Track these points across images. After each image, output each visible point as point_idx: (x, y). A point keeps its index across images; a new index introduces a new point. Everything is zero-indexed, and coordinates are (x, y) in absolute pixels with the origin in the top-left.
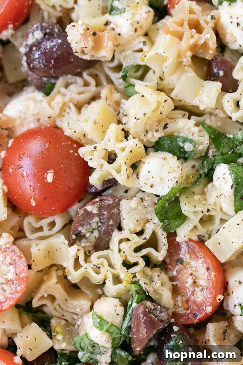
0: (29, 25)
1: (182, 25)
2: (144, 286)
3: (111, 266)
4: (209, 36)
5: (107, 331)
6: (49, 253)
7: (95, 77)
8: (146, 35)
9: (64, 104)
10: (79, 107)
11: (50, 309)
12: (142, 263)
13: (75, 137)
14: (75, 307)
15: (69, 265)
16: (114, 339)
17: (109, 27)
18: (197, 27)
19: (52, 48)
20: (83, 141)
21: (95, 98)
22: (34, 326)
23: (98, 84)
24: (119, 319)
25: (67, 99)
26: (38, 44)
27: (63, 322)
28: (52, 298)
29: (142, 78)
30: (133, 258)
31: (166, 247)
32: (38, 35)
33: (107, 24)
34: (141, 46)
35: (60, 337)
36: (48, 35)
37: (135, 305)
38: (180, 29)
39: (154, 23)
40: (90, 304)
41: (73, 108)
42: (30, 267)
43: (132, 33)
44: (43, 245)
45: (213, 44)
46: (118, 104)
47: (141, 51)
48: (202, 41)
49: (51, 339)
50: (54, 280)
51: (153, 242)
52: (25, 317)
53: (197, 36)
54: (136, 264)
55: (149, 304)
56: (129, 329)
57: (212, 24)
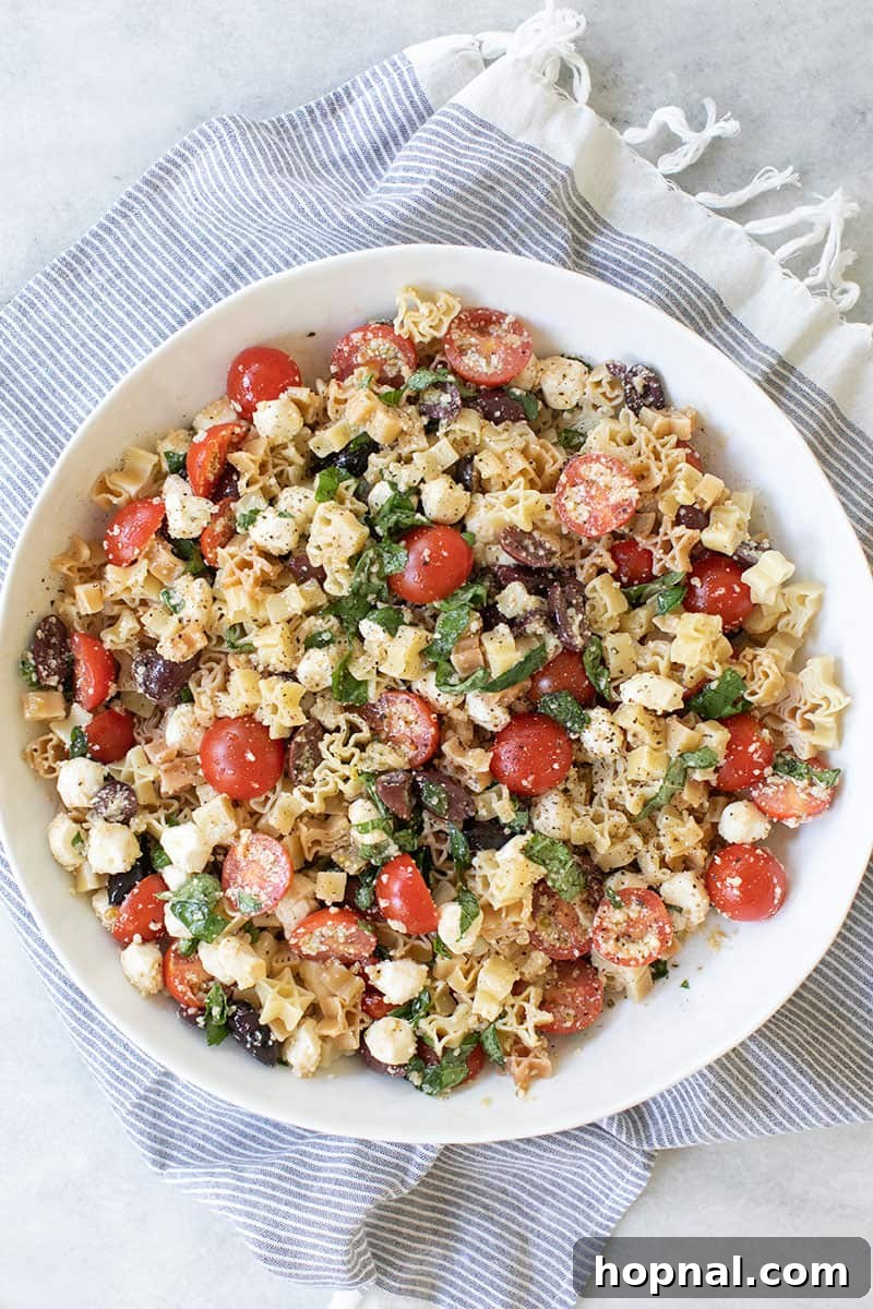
0: (124, 668)
1: (234, 573)
2: (369, 770)
3: (333, 771)
4: (260, 564)
5: (374, 828)
6: (286, 812)
7: (210, 659)
8: (215, 599)
9: (211, 698)
10: (224, 689)
11: (323, 851)
12: (357, 751)
13: (241, 713)
14: (338, 832)
15: (306, 805)
16: (384, 829)
17: (185, 622)
18: (246, 565)
19: (159, 672)
20: (250, 711)
21: (227, 673)
22: (321, 874)
23: (218, 662)
24: (374, 811)
25: (209, 693)
26: (147, 677)
27: (341, 851)
28: (317, 842)
29: (244, 634)
30: (347, 752)
31: (364, 723)
32: (141, 670)
33: (180, 621)
34: (219, 612)
35: (347, 864)
36: (148, 663)
37: (374, 788)
38: (235, 578)
39: (212, 585)
40: (345, 820)
41: (220, 694)
42: (280, 838)
43: (205, 611)
44: (276, 810)
45: (267, 567)
46: (249, 661)
47: (222, 615)
48: (259, 572)
49: (343, 871)
50: (304, 828)
51: (353, 729)
52: (311, 874)
53: (251, 572)
54: (353, 755)
55: (383, 777)
56: (387, 810)
57: (255, 552)
